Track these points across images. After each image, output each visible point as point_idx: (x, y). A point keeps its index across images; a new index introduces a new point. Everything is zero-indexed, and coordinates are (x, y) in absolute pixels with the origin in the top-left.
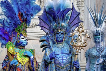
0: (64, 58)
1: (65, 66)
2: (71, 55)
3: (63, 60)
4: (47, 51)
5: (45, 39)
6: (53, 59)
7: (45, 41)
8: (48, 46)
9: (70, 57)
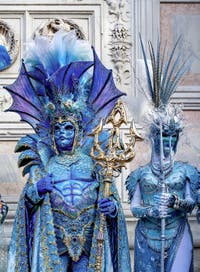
0: (75, 191)
1: (79, 213)
2: (95, 184)
3: (72, 195)
4: (33, 174)
5: (28, 142)
6: (48, 194)
7: (28, 148)
8: (36, 162)
9: (92, 188)
